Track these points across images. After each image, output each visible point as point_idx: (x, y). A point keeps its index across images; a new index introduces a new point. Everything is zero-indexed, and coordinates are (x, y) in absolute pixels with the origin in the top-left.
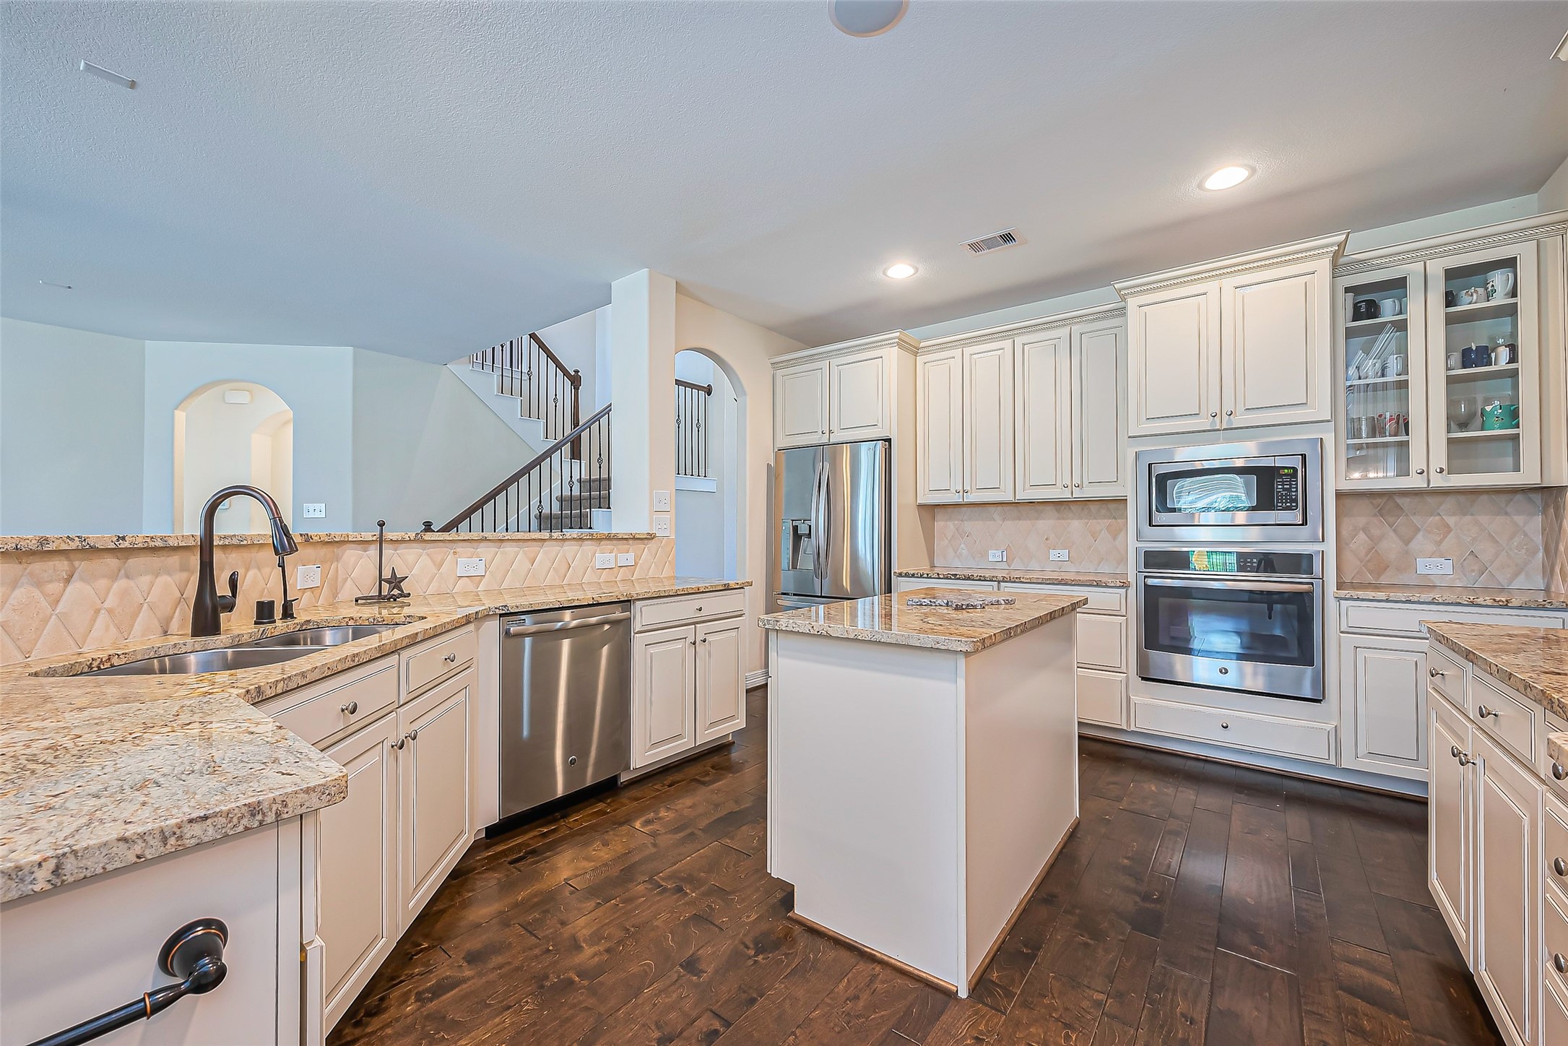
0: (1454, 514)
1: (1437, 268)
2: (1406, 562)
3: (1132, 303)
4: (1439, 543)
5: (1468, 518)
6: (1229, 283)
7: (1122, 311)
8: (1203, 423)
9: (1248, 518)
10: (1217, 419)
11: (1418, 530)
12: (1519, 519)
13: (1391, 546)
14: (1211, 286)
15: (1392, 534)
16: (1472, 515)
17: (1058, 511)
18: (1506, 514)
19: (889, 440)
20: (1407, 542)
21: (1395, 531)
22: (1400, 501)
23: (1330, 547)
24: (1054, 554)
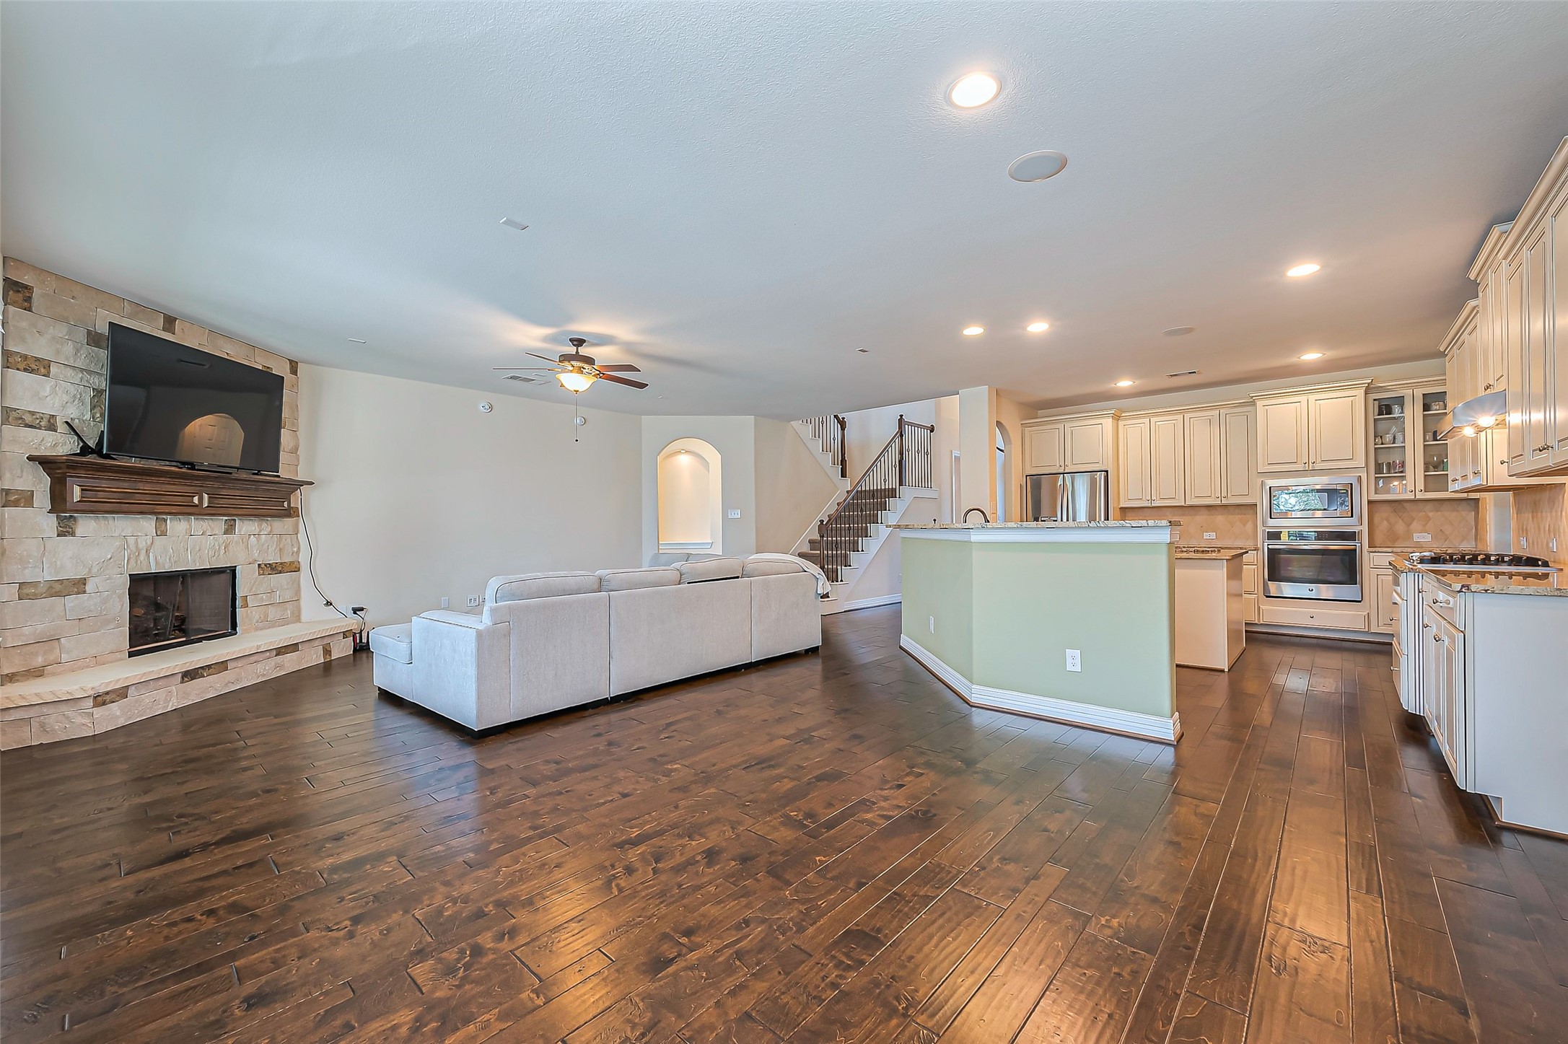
0: (1432, 511)
1: (1419, 393)
2: (1409, 535)
3: (1259, 404)
4: (1425, 526)
5: (1439, 513)
6: (1312, 397)
7: (1253, 403)
8: (1299, 467)
9: (1323, 514)
10: (1307, 465)
11: (1414, 519)
12: (1464, 513)
13: (1400, 527)
14: (1303, 398)
15: (1401, 521)
16: (1441, 511)
17: (1208, 510)
18: (1458, 511)
19: (1107, 471)
20: (1409, 525)
21: (1403, 520)
22: (1405, 504)
23: (1365, 528)
24: (1206, 535)
